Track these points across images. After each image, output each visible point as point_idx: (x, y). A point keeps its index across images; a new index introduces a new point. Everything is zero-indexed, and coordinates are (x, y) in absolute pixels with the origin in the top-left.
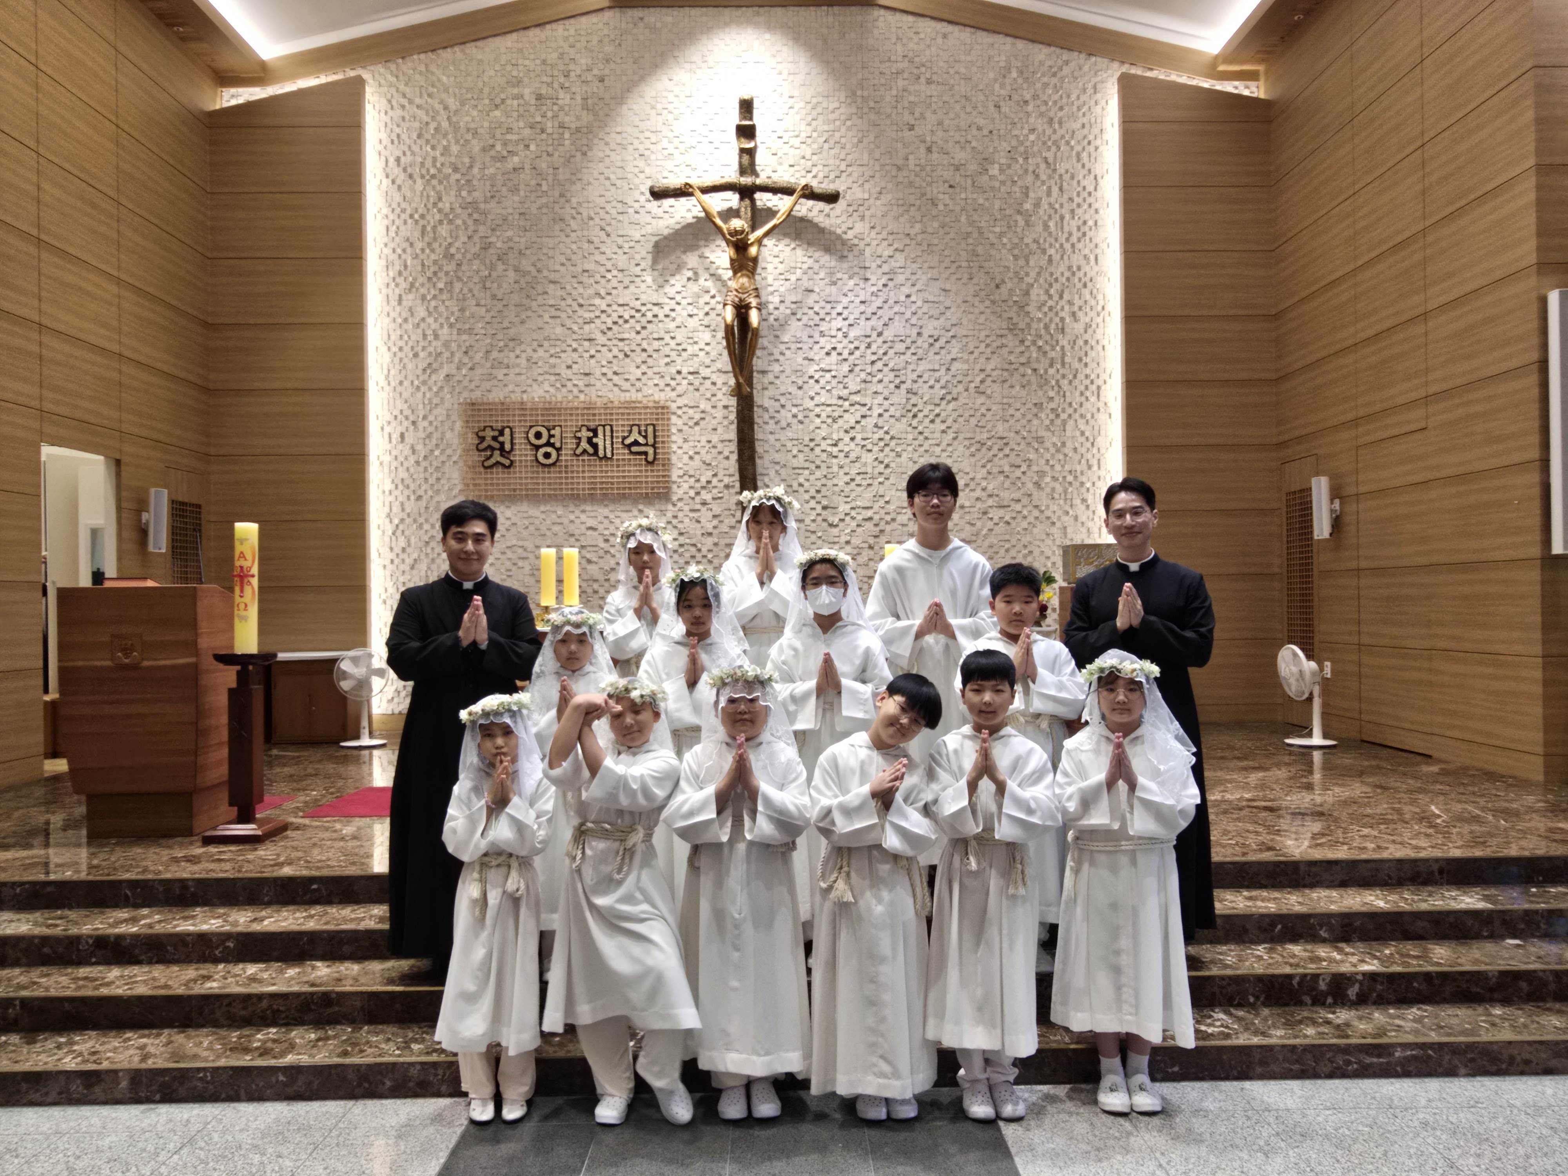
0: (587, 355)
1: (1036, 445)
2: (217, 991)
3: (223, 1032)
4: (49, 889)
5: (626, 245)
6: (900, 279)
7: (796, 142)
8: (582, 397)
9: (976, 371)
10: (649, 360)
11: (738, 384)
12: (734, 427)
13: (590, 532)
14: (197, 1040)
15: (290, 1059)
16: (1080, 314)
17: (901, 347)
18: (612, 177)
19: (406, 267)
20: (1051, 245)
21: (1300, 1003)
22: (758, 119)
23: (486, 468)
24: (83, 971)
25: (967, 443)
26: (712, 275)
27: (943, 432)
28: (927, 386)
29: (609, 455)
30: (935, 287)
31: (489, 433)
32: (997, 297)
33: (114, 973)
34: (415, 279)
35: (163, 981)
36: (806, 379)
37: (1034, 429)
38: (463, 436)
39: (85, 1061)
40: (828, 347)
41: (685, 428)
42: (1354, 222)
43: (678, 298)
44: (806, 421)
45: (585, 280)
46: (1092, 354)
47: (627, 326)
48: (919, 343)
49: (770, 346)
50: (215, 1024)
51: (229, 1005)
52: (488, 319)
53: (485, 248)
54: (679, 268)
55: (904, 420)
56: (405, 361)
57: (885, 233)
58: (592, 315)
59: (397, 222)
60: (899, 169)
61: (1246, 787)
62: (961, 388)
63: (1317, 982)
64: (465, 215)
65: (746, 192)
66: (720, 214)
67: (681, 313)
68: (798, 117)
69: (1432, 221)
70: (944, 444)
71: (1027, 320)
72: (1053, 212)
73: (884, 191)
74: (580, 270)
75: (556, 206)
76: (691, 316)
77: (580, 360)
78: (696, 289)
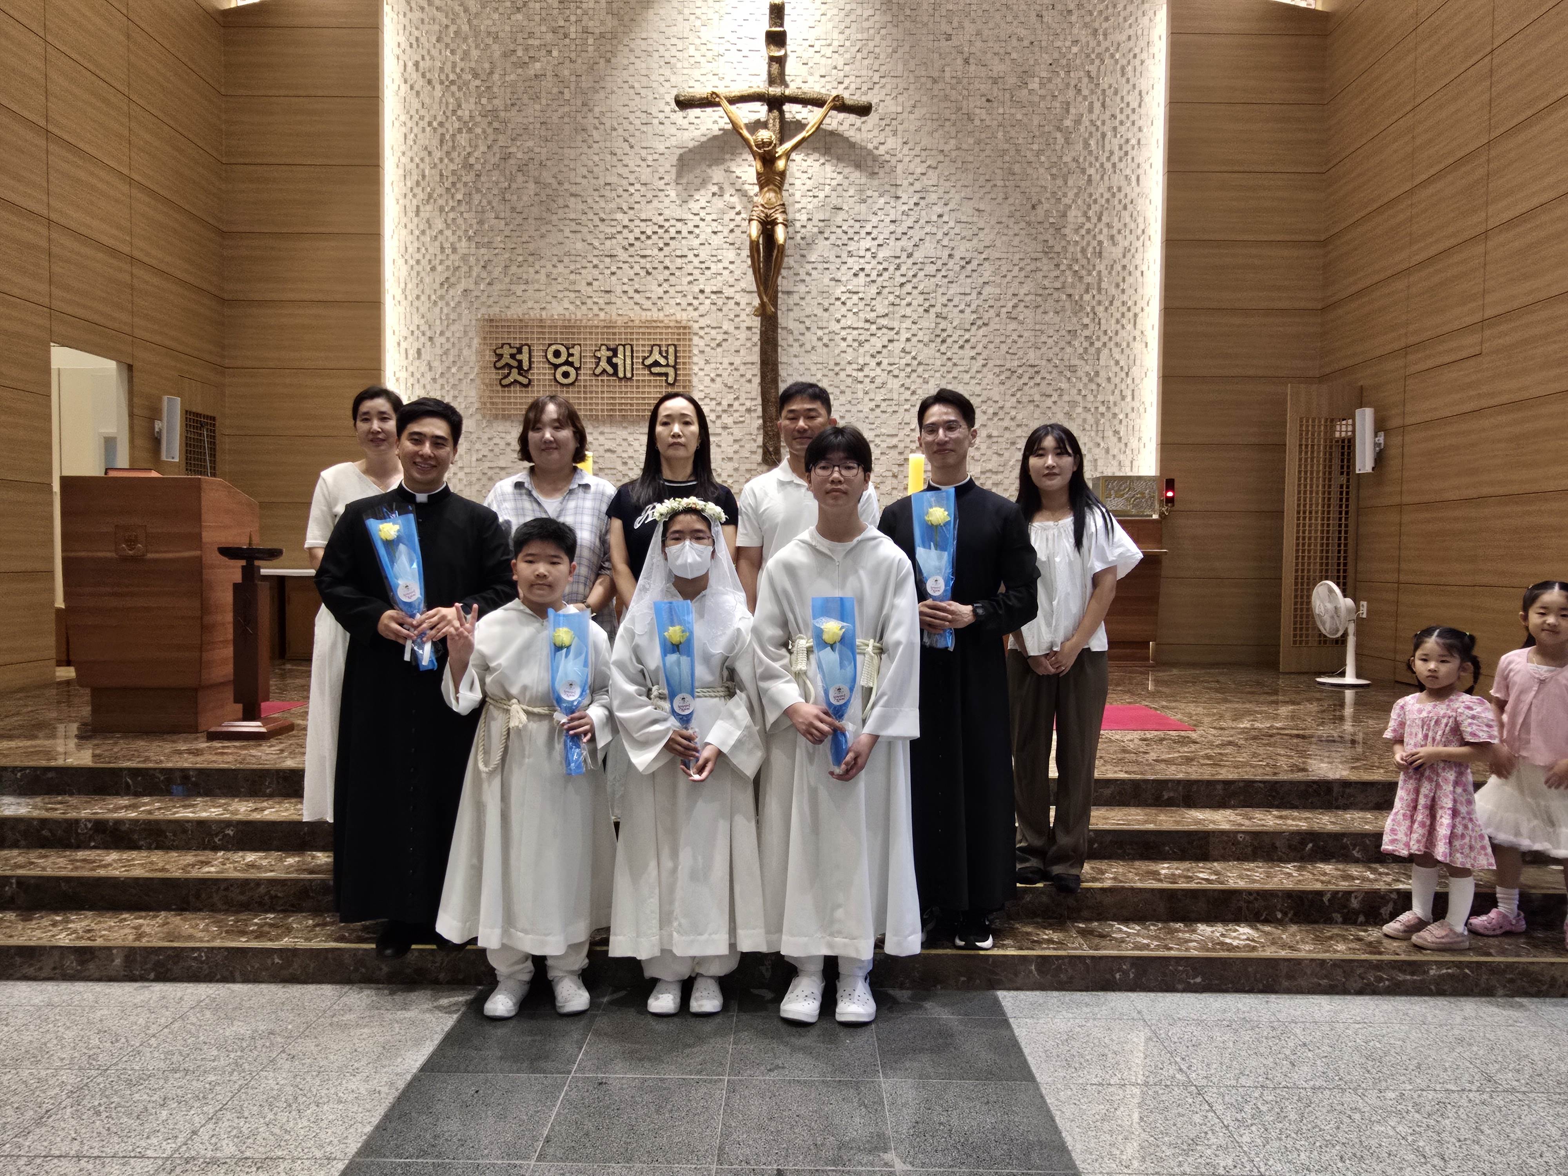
0: (608, 272)
1: (1069, 374)
2: (215, 876)
3: (221, 917)
4: (50, 775)
5: (650, 158)
6: (933, 197)
7: (828, 51)
8: (602, 315)
9: (1009, 296)
10: (672, 278)
11: (763, 305)
12: (757, 349)
13: (608, 455)
14: (193, 923)
15: (285, 942)
16: (1119, 238)
17: (931, 269)
18: (636, 85)
19: (424, 177)
20: (1091, 164)
21: (1330, 921)
22: (789, 26)
23: (503, 386)
24: (81, 854)
25: (997, 370)
26: (737, 190)
27: (973, 358)
28: (957, 310)
29: (629, 375)
30: (968, 208)
31: (506, 351)
32: (1033, 219)
33: (113, 856)
34: (433, 190)
35: (161, 865)
36: (832, 301)
37: (1066, 357)
38: (480, 353)
39: (78, 938)
40: (856, 268)
41: (708, 349)
42: (1413, 137)
43: (702, 214)
44: (832, 344)
45: (607, 193)
46: (1130, 280)
47: (649, 242)
48: (950, 265)
49: (796, 266)
50: (213, 909)
51: (226, 889)
52: (507, 233)
53: (506, 158)
54: (704, 183)
55: (933, 345)
56: (423, 274)
57: (918, 148)
58: (614, 230)
59: (415, 130)
60: (935, 81)
61: (1276, 717)
62: (992, 312)
63: (1348, 900)
64: (484, 125)
65: (775, 103)
66: (747, 126)
67: (705, 230)
68: (830, 25)
69: (1498, 132)
70: (974, 370)
71: (1064, 243)
72: (1093, 129)
73: (918, 105)
74: (602, 183)
75: (579, 115)
76: (715, 233)
77: (600, 277)
78: (721, 205)
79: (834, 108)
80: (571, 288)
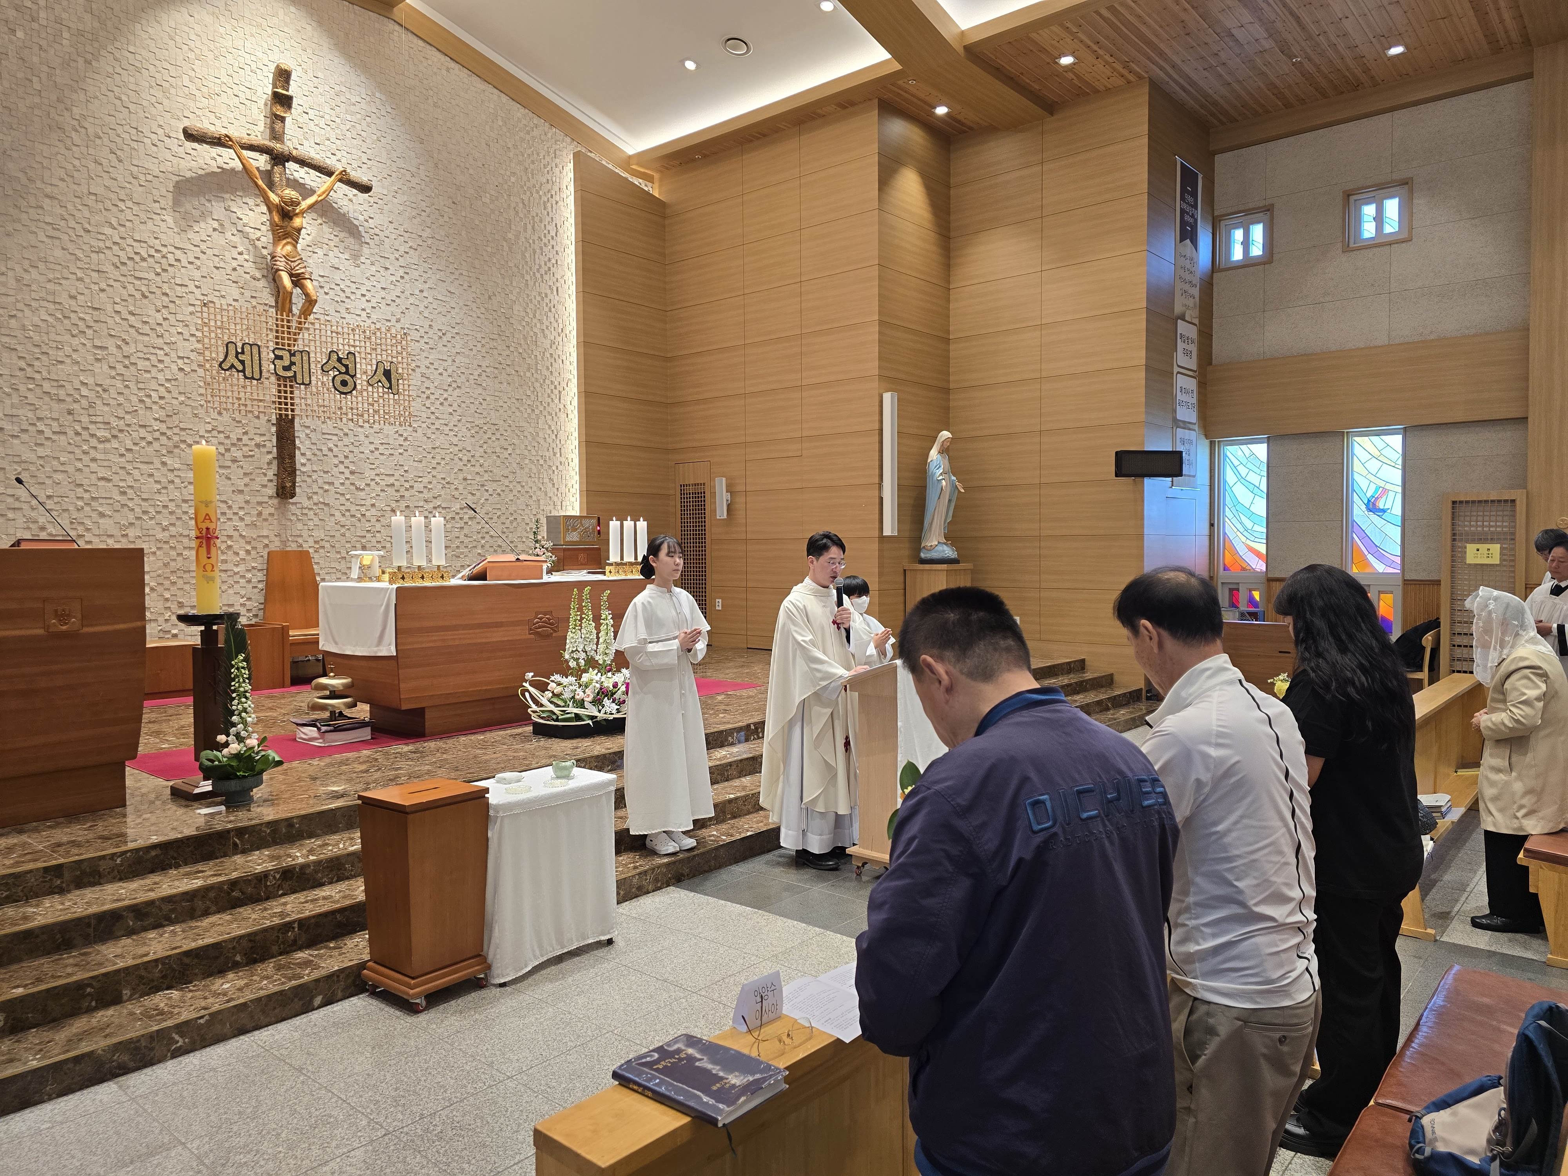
0: (95, 287)
1: (519, 433)
5: (142, 177)
6: (415, 274)
7: (321, 122)
9: (475, 366)
10: (171, 305)
16: (546, 332)
17: (415, 335)
18: (124, 98)
26: (239, 231)
27: (451, 414)
28: (437, 372)
30: (442, 288)
32: (490, 307)
37: (517, 420)
42: (745, 312)
43: (203, 246)
45: (92, 204)
47: (144, 264)
48: (431, 334)
54: (203, 216)
55: (419, 400)
57: (401, 229)
58: (101, 244)
60: (414, 176)
62: (463, 378)
65: (277, 158)
67: (207, 263)
68: (323, 99)
69: (808, 330)
70: (451, 424)
71: (511, 330)
72: (528, 245)
73: (400, 191)
74: (86, 191)
75: (52, 110)
76: (217, 268)
77: (86, 291)
78: (223, 242)
79: (341, 180)
80: (50, 298)
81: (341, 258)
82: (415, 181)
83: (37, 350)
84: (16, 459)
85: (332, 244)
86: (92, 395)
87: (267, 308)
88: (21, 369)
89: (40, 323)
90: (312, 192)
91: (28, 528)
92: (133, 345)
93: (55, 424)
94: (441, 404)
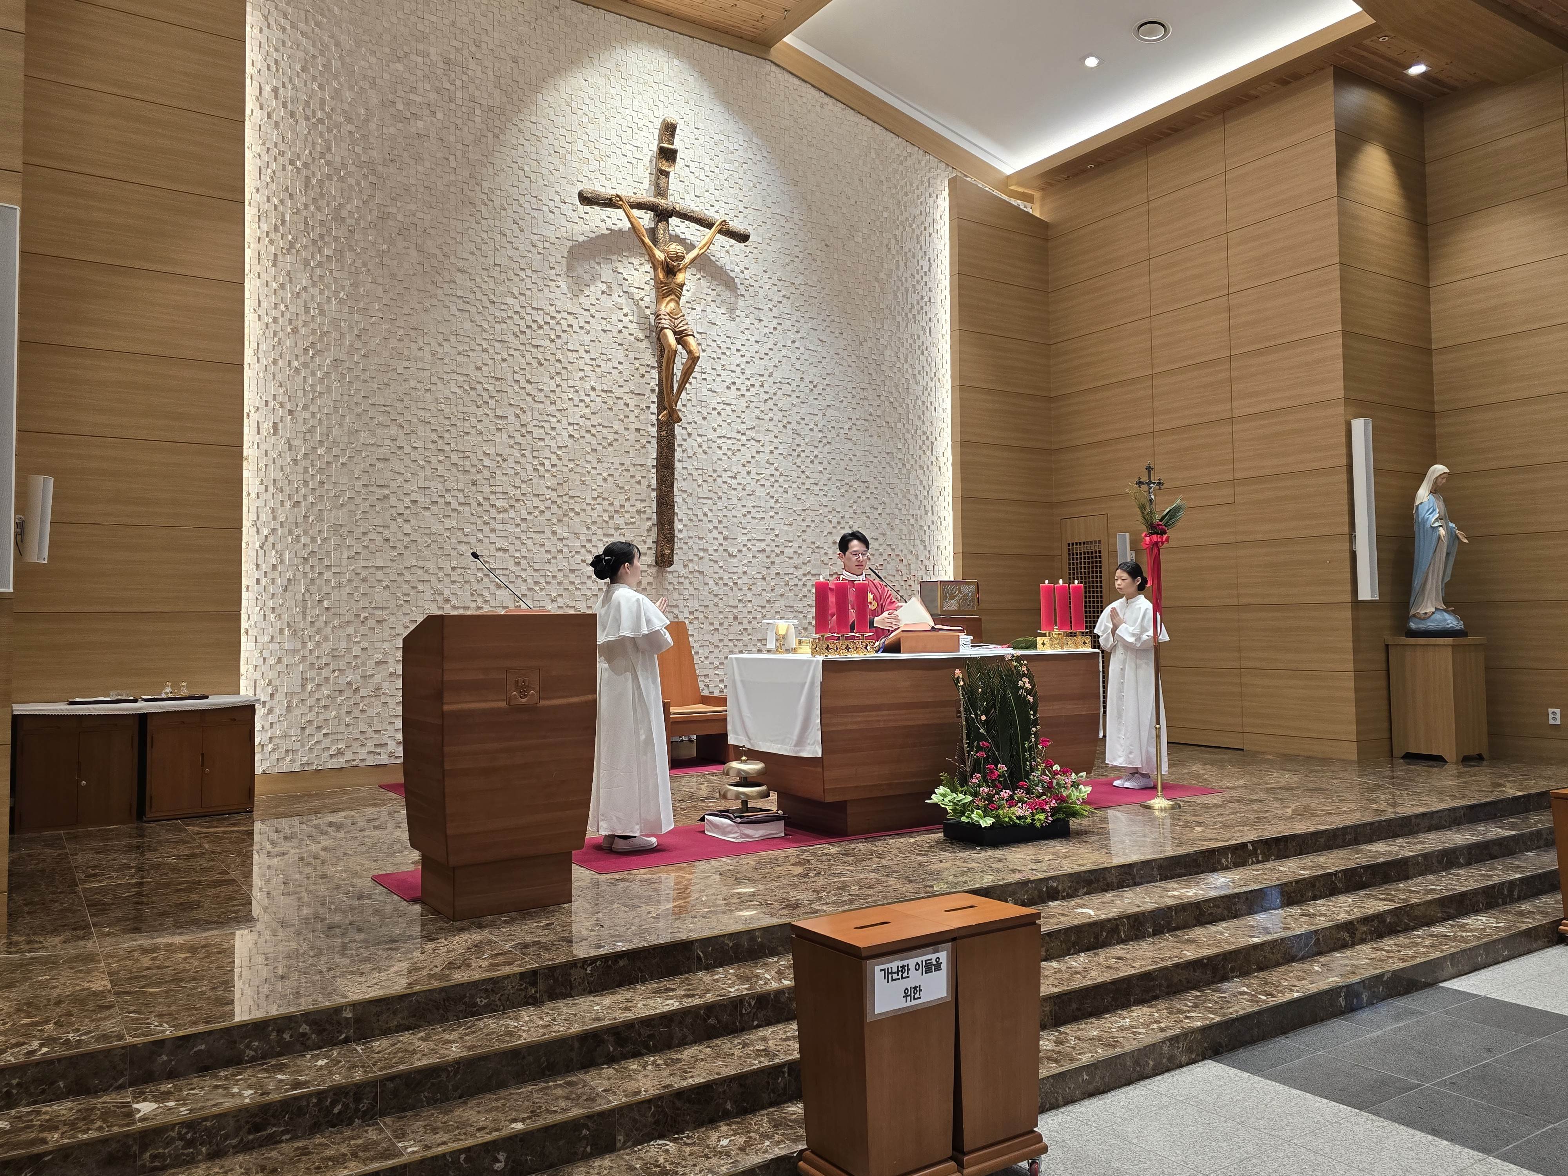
0: (498, 358)
1: (890, 491)
5: (540, 245)
6: (789, 323)
7: (701, 174)
9: (846, 419)
10: (563, 372)
16: (919, 377)
17: (788, 389)
18: (526, 168)
20: (899, 313)
25: (838, 483)
26: (625, 292)
27: (821, 472)
28: (808, 428)
30: (814, 336)
32: (861, 354)
34: (296, 239)
36: (710, 410)
37: (887, 476)
40: (729, 381)
42: (1151, 337)
43: (593, 311)
44: (710, 452)
45: (497, 275)
46: (928, 414)
47: (541, 332)
48: (802, 387)
52: (385, 301)
53: (383, 218)
54: (594, 279)
55: (790, 458)
57: (776, 278)
58: (504, 315)
59: (273, 166)
60: (786, 220)
62: (834, 432)
64: (359, 176)
65: (661, 215)
67: (596, 326)
68: (703, 150)
69: (1240, 351)
70: (821, 483)
71: (883, 378)
72: (900, 284)
73: (774, 238)
74: (492, 263)
75: (466, 186)
76: (604, 331)
77: (490, 362)
78: (610, 304)
79: (720, 232)
80: (459, 370)
81: (718, 314)
82: (788, 226)
83: (447, 422)
84: (427, 531)
85: (709, 299)
86: (493, 465)
87: (649, 369)
88: (434, 442)
89: (451, 396)
90: (692, 247)
91: (435, 600)
92: (529, 413)
93: (461, 495)
94: (812, 462)
